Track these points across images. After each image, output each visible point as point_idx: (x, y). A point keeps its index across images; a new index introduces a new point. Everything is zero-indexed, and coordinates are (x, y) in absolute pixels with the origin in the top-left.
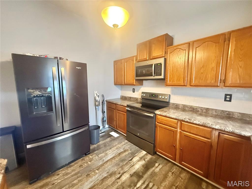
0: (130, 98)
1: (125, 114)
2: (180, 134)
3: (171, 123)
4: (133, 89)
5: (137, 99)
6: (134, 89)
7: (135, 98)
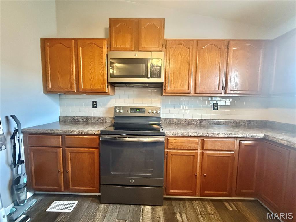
0: (87, 118)
1: (95, 151)
2: (200, 156)
3: (190, 145)
4: (93, 102)
5: (102, 120)
6: (96, 102)
7: (99, 118)
